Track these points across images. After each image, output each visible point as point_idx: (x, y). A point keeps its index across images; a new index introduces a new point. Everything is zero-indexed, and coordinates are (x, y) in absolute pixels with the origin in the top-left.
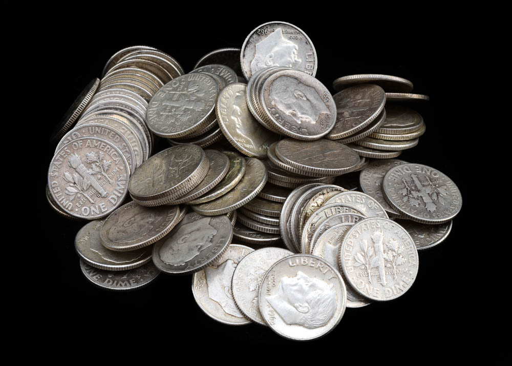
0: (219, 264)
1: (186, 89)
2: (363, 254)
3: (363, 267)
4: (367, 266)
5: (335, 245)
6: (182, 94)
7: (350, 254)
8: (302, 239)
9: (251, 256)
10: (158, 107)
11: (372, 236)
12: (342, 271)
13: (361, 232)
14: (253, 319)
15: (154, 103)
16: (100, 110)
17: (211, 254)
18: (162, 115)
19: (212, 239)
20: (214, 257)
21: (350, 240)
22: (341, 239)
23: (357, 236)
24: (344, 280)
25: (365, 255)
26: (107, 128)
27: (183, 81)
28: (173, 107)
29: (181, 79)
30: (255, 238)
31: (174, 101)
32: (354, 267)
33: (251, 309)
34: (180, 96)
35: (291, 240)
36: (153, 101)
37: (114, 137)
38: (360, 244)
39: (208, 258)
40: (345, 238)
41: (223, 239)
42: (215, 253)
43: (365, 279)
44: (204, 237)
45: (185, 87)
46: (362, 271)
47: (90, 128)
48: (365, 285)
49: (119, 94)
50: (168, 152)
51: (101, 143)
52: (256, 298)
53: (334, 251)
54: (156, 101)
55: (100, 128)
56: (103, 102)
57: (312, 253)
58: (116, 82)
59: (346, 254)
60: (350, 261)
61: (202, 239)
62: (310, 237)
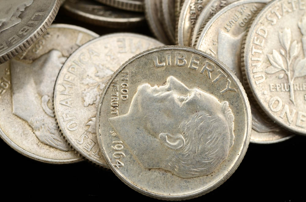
0: (35, 57)
2: (283, 53)
3: (282, 75)
4: (289, 74)
5: (235, 34)
7: (260, 52)
8: (180, 21)
9: (91, 45)
11: (300, 23)
12: (246, 80)
13: (282, 15)
14: (86, 154)
17: (17, 37)
19: (22, 12)
20: (21, 44)
21: (262, 27)
22: (248, 25)
23: (275, 22)
24: (248, 96)
25: (287, 55)
30: (102, 15)
32: (267, 73)
33: (83, 136)
35: (161, 22)
38: (279, 35)
39: (10, 45)
40: (255, 23)
41: (40, 14)
42: (22, 37)
43: (285, 95)
44: (10, 9)
46: (280, 81)
48: (283, 106)
52: (94, 119)
53: (233, 45)
57: (195, 45)
59: (254, 50)
60: (259, 64)
61: (7, 13)
62: (194, 19)
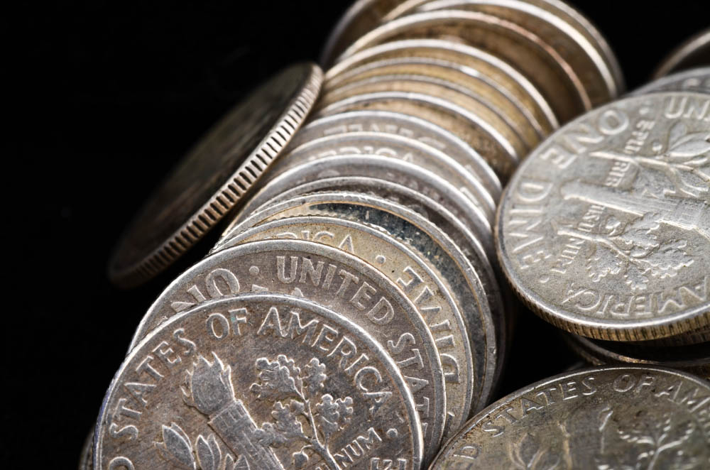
1: (657, 148)
6: (643, 165)
10: (546, 203)
15: (528, 185)
16: (325, 189)
18: (565, 239)
26: (347, 267)
27: (646, 118)
28: (609, 215)
29: (638, 109)
31: (612, 190)
34: (637, 172)
36: (525, 178)
37: (370, 304)
45: (657, 142)
47: (281, 259)
49: (398, 132)
50: (580, 388)
51: (320, 325)
54: (538, 180)
55: (321, 263)
56: (333, 156)
58: (383, 87)
